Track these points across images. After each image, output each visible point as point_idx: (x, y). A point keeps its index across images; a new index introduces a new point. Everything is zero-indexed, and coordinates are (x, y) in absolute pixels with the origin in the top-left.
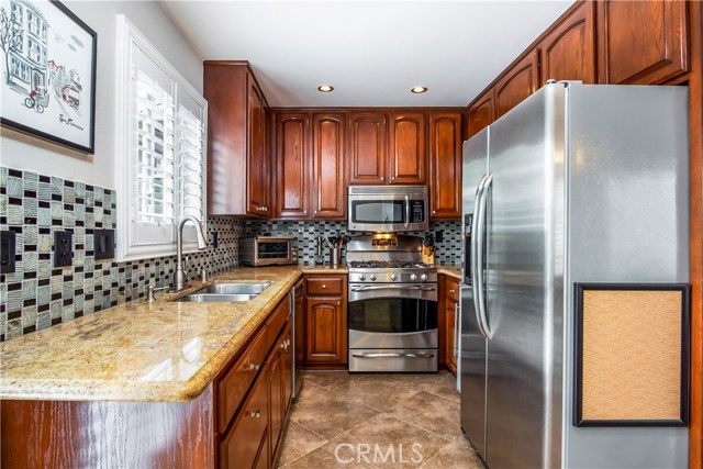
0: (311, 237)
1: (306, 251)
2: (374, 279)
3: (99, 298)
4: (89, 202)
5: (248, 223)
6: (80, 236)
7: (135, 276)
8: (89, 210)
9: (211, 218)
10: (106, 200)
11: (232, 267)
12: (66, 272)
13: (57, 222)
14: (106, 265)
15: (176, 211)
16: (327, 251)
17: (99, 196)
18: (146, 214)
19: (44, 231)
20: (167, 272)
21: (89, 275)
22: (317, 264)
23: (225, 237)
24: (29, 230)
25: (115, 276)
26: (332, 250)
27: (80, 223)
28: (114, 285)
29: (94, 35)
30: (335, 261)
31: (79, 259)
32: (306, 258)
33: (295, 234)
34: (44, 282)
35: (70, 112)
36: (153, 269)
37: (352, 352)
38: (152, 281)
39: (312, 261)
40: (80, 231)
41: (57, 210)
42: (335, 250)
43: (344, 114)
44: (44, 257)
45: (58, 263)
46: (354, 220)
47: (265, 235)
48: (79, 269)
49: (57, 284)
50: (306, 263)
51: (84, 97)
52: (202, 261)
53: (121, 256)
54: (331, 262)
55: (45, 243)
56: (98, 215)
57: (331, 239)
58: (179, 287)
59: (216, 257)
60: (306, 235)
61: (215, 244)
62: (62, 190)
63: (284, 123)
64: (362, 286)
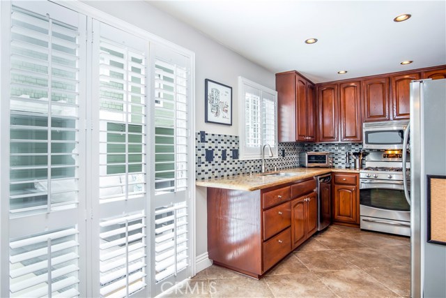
0: (343, 153)
1: (339, 160)
2: (376, 177)
3: (234, 172)
4: (231, 141)
5: (306, 145)
6: (228, 152)
7: (246, 166)
8: (231, 143)
9: (280, 143)
10: (236, 140)
11: (294, 167)
12: (225, 162)
13: (222, 147)
14: (236, 161)
15: (262, 141)
16: (353, 160)
17: (234, 138)
18: (251, 144)
19: (219, 150)
20: (258, 166)
21: (231, 164)
22: (346, 168)
23: (290, 152)
24: (217, 150)
25: (239, 165)
26: (355, 160)
27: (228, 148)
28: (239, 168)
29: (231, 88)
30: (358, 166)
31: (228, 158)
32: (340, 164)
33: (332, 151)
34: (219, 165)
35: (225, 114)
36: (252, 164)
37: (362, 218)
38: (252, 168)
39: (344, 166)
40: (228, 150)
41: (222, 144)
42: (358, 161)
43: (360, 81)
44: (219, 157)
45: (223, 159)
46: (367, 143)
47: (316, 151)
48: (228, 162)
49: (222, 165)
50: (340, 167)
51: (229, 109)
52: (276, 163)
53: (241, 158)
54: (355, 167)
55: (220, 153)
56: (234, 145)
57: (355, 154)
58: (263, 171)
59: (284, 162)
60: (339, 151)
61: (283, 155)
62: (224, 138)
63: (323, 91)
64: (368, 181)
